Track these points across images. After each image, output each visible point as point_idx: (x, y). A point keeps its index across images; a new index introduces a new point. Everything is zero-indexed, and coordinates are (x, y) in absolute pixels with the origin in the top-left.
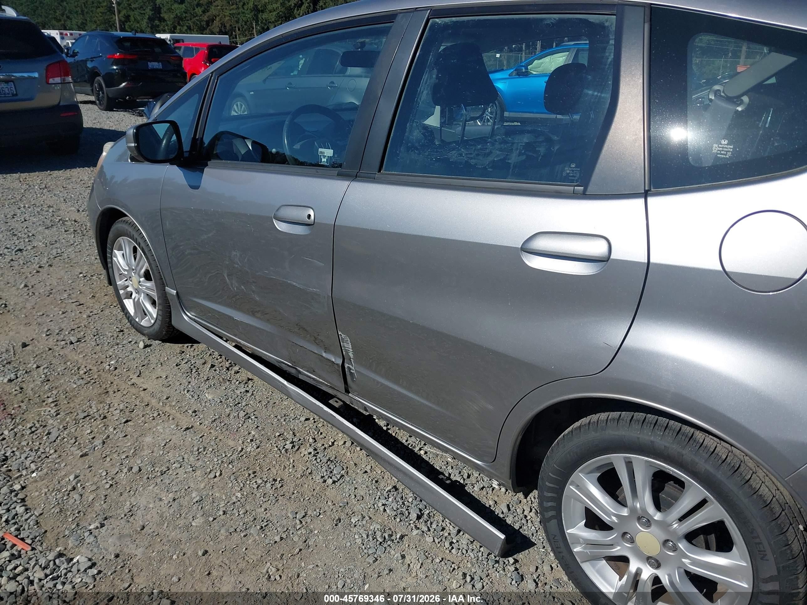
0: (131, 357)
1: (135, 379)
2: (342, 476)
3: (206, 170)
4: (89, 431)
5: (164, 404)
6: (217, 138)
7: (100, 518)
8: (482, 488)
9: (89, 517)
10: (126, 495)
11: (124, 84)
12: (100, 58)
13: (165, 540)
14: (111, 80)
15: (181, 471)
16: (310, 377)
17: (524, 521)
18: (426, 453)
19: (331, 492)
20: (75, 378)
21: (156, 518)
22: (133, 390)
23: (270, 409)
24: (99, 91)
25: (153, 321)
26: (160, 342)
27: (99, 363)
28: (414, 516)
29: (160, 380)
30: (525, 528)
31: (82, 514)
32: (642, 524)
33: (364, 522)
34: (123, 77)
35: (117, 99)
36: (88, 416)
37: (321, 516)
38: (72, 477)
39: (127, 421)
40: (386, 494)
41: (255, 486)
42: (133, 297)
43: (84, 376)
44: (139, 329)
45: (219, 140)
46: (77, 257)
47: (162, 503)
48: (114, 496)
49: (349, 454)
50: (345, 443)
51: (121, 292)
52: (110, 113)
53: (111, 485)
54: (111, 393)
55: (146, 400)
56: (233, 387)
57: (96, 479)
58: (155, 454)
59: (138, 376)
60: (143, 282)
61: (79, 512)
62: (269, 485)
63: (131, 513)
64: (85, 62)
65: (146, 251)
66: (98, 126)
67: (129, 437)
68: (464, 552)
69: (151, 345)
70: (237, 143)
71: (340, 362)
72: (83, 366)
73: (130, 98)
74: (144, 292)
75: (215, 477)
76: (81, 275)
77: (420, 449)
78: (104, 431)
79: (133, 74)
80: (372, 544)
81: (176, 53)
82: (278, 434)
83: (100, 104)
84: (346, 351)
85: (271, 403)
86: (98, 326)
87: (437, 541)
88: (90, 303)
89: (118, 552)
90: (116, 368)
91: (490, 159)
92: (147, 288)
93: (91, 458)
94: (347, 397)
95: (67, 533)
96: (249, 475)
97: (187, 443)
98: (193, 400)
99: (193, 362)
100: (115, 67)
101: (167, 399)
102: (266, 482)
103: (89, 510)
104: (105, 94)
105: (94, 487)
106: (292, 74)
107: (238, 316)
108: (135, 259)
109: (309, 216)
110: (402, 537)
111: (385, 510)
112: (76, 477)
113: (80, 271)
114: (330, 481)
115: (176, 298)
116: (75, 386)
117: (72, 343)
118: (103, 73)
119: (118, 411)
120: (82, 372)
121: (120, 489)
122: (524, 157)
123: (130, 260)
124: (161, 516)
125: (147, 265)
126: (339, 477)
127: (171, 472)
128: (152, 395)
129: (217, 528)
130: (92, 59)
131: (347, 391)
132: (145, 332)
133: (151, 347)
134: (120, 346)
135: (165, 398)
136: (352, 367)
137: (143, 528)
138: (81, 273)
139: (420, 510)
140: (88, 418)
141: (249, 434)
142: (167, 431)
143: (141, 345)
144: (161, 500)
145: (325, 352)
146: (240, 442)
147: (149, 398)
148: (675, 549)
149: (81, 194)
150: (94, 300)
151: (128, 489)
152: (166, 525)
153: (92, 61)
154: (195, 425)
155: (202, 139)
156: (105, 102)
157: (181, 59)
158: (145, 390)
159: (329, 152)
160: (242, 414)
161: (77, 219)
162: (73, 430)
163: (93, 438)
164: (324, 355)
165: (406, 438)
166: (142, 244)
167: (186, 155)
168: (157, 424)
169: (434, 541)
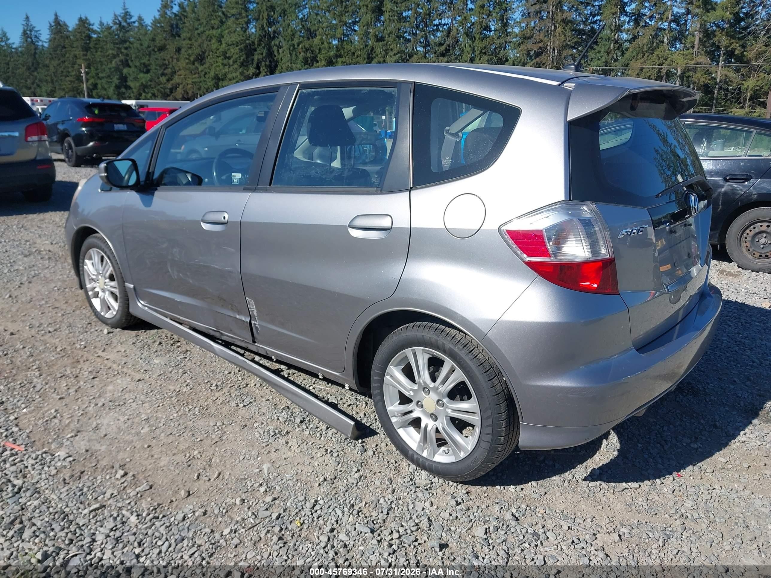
0: (98, 339)
1: (100, 353)
2: (250, 403)
3: (156, 193)
4: (65, 385)
5: (123, 367)
6: (165, 172)
7: (75, 432)
8: (350, 405)
9: (66, 432)
10: (93, 419)
11: (91, 144)
12: (70, 122)
13: (121, 441)
14: (80, 140)
15: (134, 405)
16: (229, 336)
17: (374, 421)
18: (314, 388)
19: (242, 412)
20: (54, 353)
21: (115, 429)
22: (99, 360)
23: (202, 367)
24: (68, 150)
25: (115, 313)
26: (120, 330)
27: (72, 343)
28: (298, 420)
29: (120, 353)
30: (374, 425)
31: (61, 430)
32: (425, 393)
33: (263, 426)
34: (91, 137)
35: (85, 156)
36: (64, 376)
37: (233, 424)
38: (53, 411)
39: (94, 378)
40: (280, 411)
41: (187, 410)
42: (99, 295)
43: (60, 352)
44: (104, 321)
45: (166, 174)
46: (52, 276)
47: (119, 422)
48: (84, 419)
49: (257, 391)
50: (255, 385)
51: (90, 293)
52: (78, 169)
53: (82, 414)
54: (81, 361)
55: (109, 366)
56: (175, 355)
57: (71, 411)
58: (115, 396)
59: (103, 351)
60: (108, 282)
61: (59, 430)
62: (197, 409)
63: (97, 428)
64: (56, 124)
65: (111, 258)
66: (67, 180)
67: (95, 387)
68: (329, 438)
69: (112, 332)
70: (181, 176)
71: (248, 320)
72: (59, 346)
73: (97, 156)
74: (108, 290)
75: (159, 406)
76: (56, 288)
77: (310, 386)
78: (76, 385)
79: (100, 135)
80: (266, 436)
81: (140, 116)
82: (206, 381)
83: (69, 161)
84: (252, 311)
85: (203, 364)
86: (71, 320)
87: (311, 433)
88: (64, 307)
89: (87, 448)
90: (85, 347)
91: (333, 174)
92: (112, 287)
93: (67, 400)
94: (255, 347)
95: (50, 441)
96: (184, 404)
97: (139, 389)
98: (145, 364)
99: (145, 341)
100: (84, 129)
101: (125, 363)
102: (195, 408)
103: (67, 428)
104: (74, 152)
105: (70, 416)
106: (241, 133)
107: (178, 298)
108: (102, 265)
109: (224, 218)
110: (287, 433)
111: (278, 419)
112: (56, 411)
113: (54, 285)
114: (241, 405)
115: (133, 291)
116: (53, 358)
117: (50, 332)
118: (73, 134)
119: (87, 372)
120: (58, 350)
121: (89, 415)
122: (351, 173)
123: (98, 267)
124: (119, 428)
125: (111, 268)
126: (248, 403)
127: (126, 405)
128: (114, 362)
129: (159, 433)
130: (63, 122)
131: (254, 342)
132: (109, 322)
133: (114, 333)
134: (88, 333)
135: (123, 363)
136: (256, 323)
137: (105, 435)
138: (55, 287)
139: (304, 418)
140: (64, 377)
141: (185, 382)
142: (124, 382)
143: (106, 331)
144: (119, 420)
145: (238, 315)
146: (179, 386)
147: (111, 364)
148: (443, 405)
149: (53, 231)
150: (66, 305)
151: (95, 415)
152: (122, 433)
153: (63, 124)
154: (145, 378)
155: (153, 172)
156: (74, 159)
157: (144, 122)
158: (108, 359)
159: (238, 176)
160: (181, 371)
161: (51, 249)
162: (53, 385)
163: (68, 389)
164: (238, 317)
165: (300, 381)
166: (108, 253)
167: (142, 183)
168: (117, 379)
169: (310, 434)
